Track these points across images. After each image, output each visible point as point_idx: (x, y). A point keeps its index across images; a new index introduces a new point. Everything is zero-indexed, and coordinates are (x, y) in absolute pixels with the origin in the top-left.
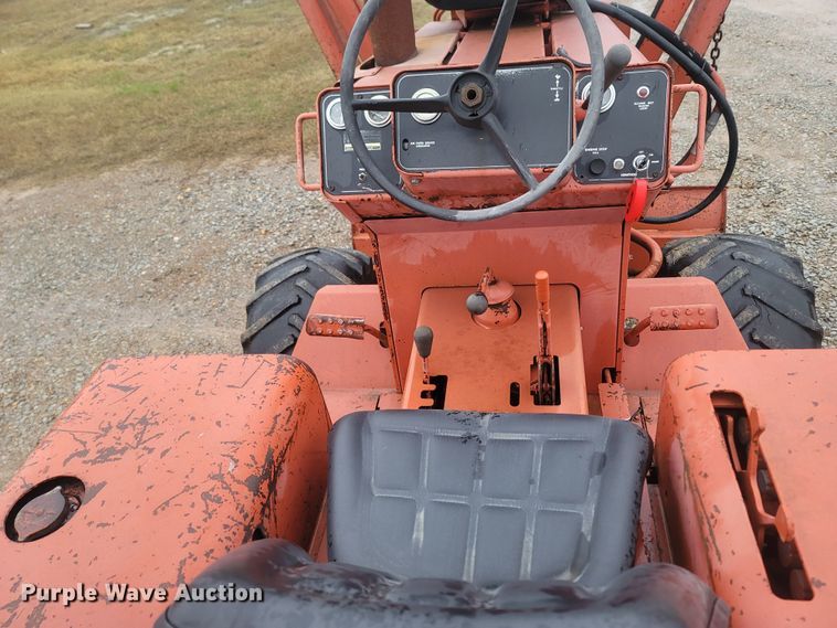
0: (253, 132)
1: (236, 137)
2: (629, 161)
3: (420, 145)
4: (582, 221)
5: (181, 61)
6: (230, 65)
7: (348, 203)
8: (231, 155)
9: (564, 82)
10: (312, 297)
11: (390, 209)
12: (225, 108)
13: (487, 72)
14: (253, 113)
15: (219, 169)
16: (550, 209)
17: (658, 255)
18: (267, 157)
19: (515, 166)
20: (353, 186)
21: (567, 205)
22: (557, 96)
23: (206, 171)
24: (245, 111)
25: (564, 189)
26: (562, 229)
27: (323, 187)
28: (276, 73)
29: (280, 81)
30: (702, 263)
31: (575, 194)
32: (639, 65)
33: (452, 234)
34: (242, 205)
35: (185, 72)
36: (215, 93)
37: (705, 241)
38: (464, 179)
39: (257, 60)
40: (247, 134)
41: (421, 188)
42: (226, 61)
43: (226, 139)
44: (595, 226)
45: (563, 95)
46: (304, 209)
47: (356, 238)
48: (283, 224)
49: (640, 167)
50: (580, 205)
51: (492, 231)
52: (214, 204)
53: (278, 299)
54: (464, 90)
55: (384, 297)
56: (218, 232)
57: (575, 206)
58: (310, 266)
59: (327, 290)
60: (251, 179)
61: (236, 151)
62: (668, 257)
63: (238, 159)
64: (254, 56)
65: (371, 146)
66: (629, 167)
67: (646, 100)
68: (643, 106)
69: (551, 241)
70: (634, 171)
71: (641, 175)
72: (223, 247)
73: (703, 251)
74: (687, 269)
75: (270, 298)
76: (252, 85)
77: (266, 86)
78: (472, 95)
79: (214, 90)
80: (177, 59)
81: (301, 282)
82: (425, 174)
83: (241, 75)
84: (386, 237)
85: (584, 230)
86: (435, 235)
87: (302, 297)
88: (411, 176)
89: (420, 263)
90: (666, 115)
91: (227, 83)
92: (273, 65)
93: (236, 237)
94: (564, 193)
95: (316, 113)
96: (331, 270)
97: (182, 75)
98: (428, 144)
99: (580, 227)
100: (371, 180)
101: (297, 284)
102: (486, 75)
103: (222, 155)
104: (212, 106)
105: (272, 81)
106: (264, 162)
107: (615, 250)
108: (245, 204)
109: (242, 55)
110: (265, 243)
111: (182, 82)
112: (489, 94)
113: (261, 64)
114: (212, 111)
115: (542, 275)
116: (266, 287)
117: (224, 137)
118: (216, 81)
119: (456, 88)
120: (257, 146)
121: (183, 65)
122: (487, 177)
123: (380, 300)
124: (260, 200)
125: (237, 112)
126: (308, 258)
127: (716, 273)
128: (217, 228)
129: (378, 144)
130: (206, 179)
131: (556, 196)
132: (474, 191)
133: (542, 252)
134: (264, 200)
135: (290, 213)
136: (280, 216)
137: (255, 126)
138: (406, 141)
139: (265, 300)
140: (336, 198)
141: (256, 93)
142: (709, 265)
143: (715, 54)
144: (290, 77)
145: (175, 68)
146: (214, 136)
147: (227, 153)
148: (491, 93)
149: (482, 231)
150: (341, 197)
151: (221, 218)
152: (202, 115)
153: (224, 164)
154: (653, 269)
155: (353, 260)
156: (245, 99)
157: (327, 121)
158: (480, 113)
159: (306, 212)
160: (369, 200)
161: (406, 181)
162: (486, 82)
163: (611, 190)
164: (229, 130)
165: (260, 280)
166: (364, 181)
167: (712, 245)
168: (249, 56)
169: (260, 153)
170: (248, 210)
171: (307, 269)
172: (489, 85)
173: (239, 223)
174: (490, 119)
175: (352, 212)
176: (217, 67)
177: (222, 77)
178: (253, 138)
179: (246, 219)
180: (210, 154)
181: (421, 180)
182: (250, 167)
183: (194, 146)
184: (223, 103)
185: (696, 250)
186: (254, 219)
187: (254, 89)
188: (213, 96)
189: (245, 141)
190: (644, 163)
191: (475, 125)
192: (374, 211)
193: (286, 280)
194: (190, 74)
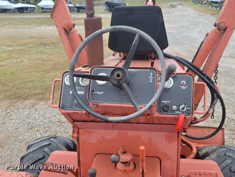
0: (40, 91)
1: (33, 93)
2: (178, 107)
3: (98, 93)
4: (161, 130)
5: (18, 64)
6: (36, 67)
7: (68, 113)
8: (29, 99)
9: (154, 75)
10: (49, 155)
11: (85, 117)
12: (31, 82)
13: (125, 68)
14: (41, 85)
15: (23, 104)
16: (149, 124)
17: (195, 151)
18: (44, 101)
19: (133, 104)
20: (71, 107)
21: (155, 122)
22: (151, 80)
23: (18, 104)
24: (38, 83)
25: (153, 115)
26: (153, 133)
27: (59, 106)
28: (53, 71)
29: (54, 74)
30: (213, 156)
31: (158, 118)
32: (181, 73)
33: (110, 131)
34: (29, 119)
35: (18, 68)
36: (28, 76)
37: (214, 147)
38: (114, 107)
39: (47, 66)
40: (37, 92)
41: (97, 109)
42: (35, 66)
43: (28, 93)
44: (166, 133)
45: (153, 80)
46: (54, 122)
47: (73, 135)
48: (45, 128)
49: (182, 109)
50: (160, 123)
51: (126, 131)
52: (18, 117)
53: (35, 156)
54: (116, 74)
55: (79, 156)
56: (17, 128)
57: (158, 123)
58: (51, 143)
59: (56, 152)
60: (35, 109)
61: (32, 98)
62: (200, 152)
63: (32, 101)
64: (46, 65)
65: (79, 93)
66: (178, 109)
67: (185, 86)
68: (183, 88)
69: (149, 138)
70: (180, 111)
71: (183, 113)
72: (18, 135)
73: (214, 151)
74: (207, 158)
75: (32, 155)
76: (43, 74)
77: (49, 75)
78: (118, 76)
79: (28, 75)
80: (17, 63)
81: (46, 149)
82: (99, 104)
83: (40, 71)
84: (83, 130)
85: (162, 134)
86: (103, 131)
87: (45, 155)
88: (94, 104)
89: (95, 142)
90: (192, 92)
91: (33, 73)
92: (53, 69)
93: (24, 131)
94: (153, 117)
95: (61, 79)
96: (59, 145)
97: (17, 69)
98: (101, 93)
99: (161, 133)
100: (78, 105)
101: (44, 150)
102: (124, 69)
103: (25, 99)
104: (26, 81)
105: (51, 74)
106: (42, 103)
107: (175, 144)
108: (31, 118)
109: (41, 64)
110: (36, 135)
111: (16, 71)
112: (124, 76)
113: (48, 68)
114: (26, 82)
115: (142, 148)
116: (31, 150)
117: (28, 92)
118: (29, 72)
119: (113, 73)
120: (40, 97)
121: (18, 65)
122: (123, 107)
123: (77, 157)
124: (37, 117)
125: (35, 84)
126: (51, 139)
127: (220, 161)
128: (17, 127)
129: (83, 92)
130: (17, 107)
131: (150, 118)
132: (118, 113)
133: (146, 142)
134: (39, 117)
135: (49, 123)
136: (44, 124)
137: (41, 89)
138: (93, 91)
139: (29, 156)
140: (64, 111)
141: (44, 78)
142: (216, 157)
143: (216, 78)
144: (58, 73)
145: (15, 66)
146: (24, 91)
147: (27, 98)
148: (125, 76)
149: (122, 131)
150: (66, 111)
151: (20, 123)
152: (21, 83)
153: (25, 102)
154: (192, 156)
155: (70, 142)
156: (40, 79)
157: (64, 82)
158: (121, 82)
159: (55, 124)
160: (77, 113)
161: (92, 106)
162: (124, 72)
163: (172, 118)
164: (30, 90)
165: (29, 147)
166: (76, 105)
167: (217, 149)
168: (44, 65)
169: (41, 99)
170: (32, 121)
171: (50, 144)
172: (125, 73)
173: (27, 126)
174: (125, 85)
175: (69, 118)
176: (31, 67)
177: (32, 71)
178: (39, 94)
179: (30, 124)
180: (21, 98)
181: (97, 106)
182: (36, 104)
183: (15, 94)
184: (30, 80)
185: (211, 150)
186: (33, 124)
187: (44, 76)
188: (27, 77)
189: (36, 94)
190: (184, 108)
191: (119, 87)
192: (78, 118)
193: (40, 148)
194: (20, 69)
